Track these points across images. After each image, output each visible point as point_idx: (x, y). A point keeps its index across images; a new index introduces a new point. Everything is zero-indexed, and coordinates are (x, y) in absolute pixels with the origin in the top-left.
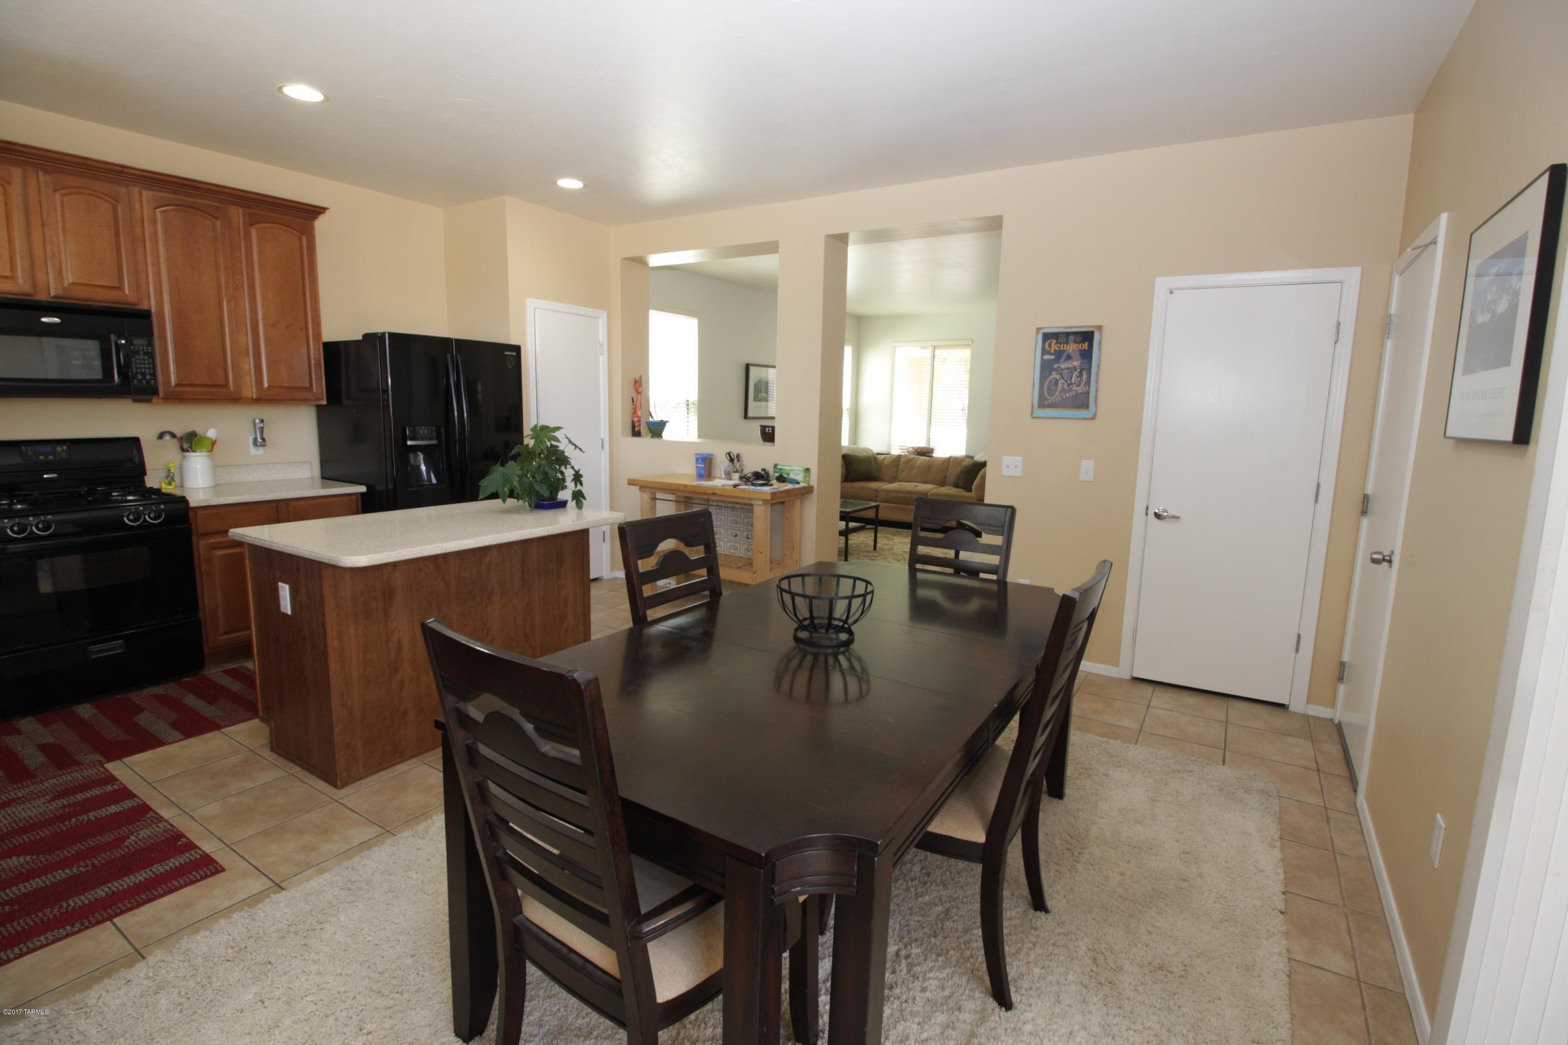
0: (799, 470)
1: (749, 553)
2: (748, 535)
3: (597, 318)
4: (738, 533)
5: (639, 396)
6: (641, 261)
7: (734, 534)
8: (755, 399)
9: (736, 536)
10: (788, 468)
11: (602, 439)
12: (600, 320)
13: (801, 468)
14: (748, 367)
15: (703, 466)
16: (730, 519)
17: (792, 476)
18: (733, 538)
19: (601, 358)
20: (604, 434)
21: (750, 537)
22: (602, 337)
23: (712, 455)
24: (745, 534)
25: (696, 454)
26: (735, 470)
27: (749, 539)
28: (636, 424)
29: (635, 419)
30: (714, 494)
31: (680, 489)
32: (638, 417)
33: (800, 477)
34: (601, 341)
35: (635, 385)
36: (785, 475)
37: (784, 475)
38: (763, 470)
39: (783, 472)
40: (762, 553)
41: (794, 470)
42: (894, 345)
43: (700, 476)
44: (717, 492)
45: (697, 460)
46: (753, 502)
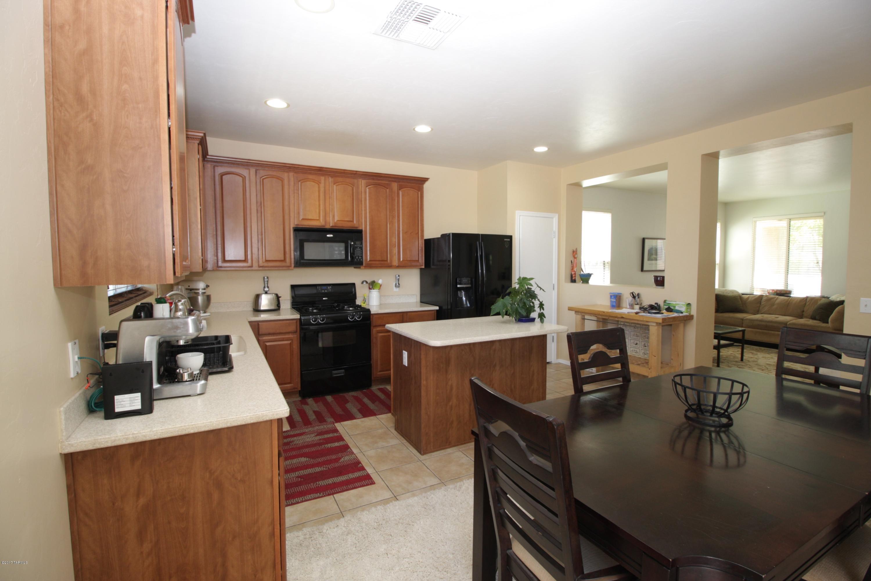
0: (682, 304)
1: (646, 356)
2: (645, 344)
3: (553, 218)
4: (638, 342)
5: (575, 260)
6: (578, 185)
7: (635, 343)
8: (649, 259)
9: (636, 344)
10: (674, 303)
11: (554, 284)
12: (554, 219)
13: (684, 303)
14: (644, 240)
15: (615, 300)
16: (632, 333)
17: (677, 308)
18: (634, 345)
19: (554, 239)
20: (555, 281)
21: (646, 345)
22: (555, 228)
23: (621, 294)
24: (643, 343)
25: (610, 293)
26: (636, 303)
27: (646, 346)
28: (573, 276)
29: (573, 273)
30: (622, 318)
31: (600, 314)
32: (575, 271)
33: (683, 309)
34: (554, 230)
35: (573, 254)
36: (672, 308)
37: (671, 307)
38: (656, 304)
39: (671, 305)
40: (655, 356)
41: (679, 304)
42: (754, 219)
43: (613, 307)
44: (624, 316)
45: (611, 296)
46: (649, 324)
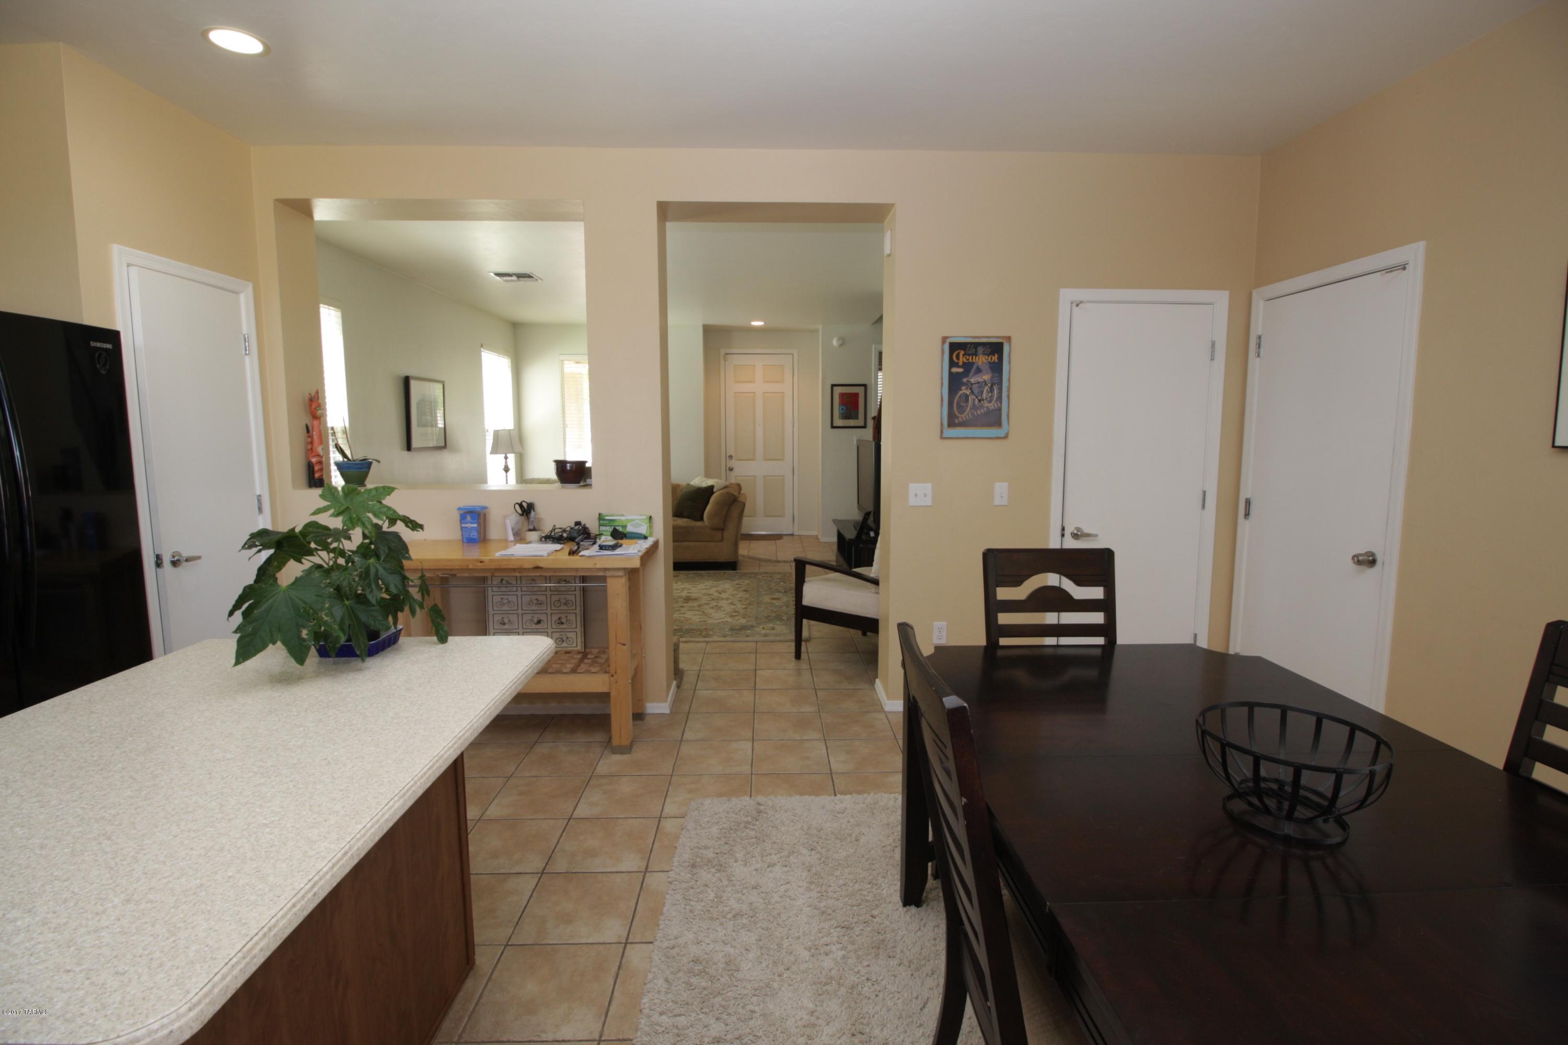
0: (640, 520)
1: (565, 644)
2: (560, 618)
3: (236, 293)
4: (543, 617)
5: (316, 423)
6: (303, 209)
7: (536, 621)
8: (419, 425)
9: (539, 622)
10: (622, 518)
11: (260, 496)
12: (242, 297)
13: (644, 517)
14: (407, 381)
15: (475, 525)
16: (526, 599)
17: (630, 529)
18: (534, 626)
19: (247, 359)
20: (260, 486)
21: (564, 620)
22: (247, 324)
23: (486, 508)
24: (555, 618)
25: (459, 509)
26: (531, 527)
27: (563, 623)
28: (316, 468)
29: (314, 460)
32: (319, 455)
33: (643, 530)
34: (245, 331)
35: (311, 405)
36: (620, 529)
37: (617, 528)
38: (578, 523)
39: (616, 524)
41: (633, 520)
42: (562, 357)
43: (469, 541)
45: (463, 518)
46: (608, 574)
